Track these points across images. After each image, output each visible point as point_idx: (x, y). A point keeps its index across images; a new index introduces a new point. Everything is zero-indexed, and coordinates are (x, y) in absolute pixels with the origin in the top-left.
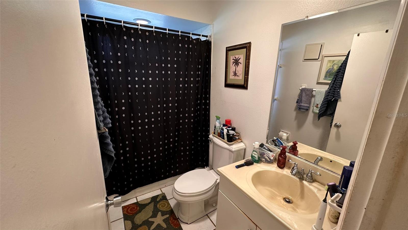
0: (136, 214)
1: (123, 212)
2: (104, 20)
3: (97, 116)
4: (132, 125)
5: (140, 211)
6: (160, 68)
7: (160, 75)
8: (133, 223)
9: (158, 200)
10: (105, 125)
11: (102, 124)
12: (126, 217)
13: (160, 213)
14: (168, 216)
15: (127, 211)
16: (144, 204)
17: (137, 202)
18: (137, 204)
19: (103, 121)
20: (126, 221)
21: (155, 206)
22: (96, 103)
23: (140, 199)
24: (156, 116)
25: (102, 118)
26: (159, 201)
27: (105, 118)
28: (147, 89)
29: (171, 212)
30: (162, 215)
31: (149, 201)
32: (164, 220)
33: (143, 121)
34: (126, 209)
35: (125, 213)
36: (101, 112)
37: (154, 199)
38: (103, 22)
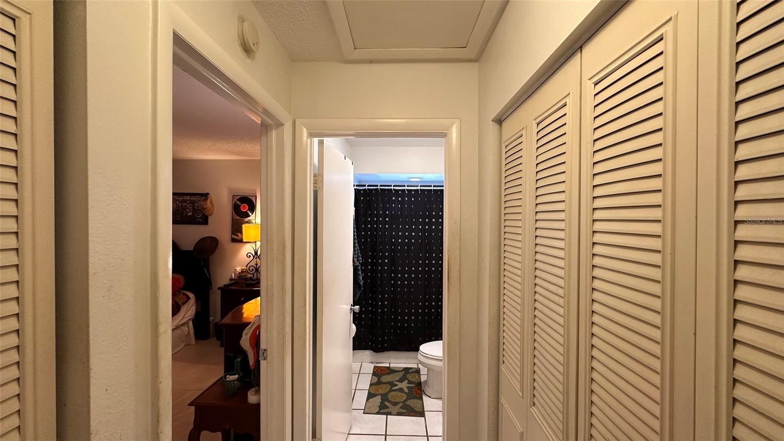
0: (384, 375)
1: (373, 370)
2: (379, 187)
3: (354, 254)
4: (392, 279)
5: (389, 374)
6: (424, 224)
7: (424, 230)
8: (379, 379)
9: (410, 371)
10: (358, 260)
11: (356, 259)
12: (374, 374)
13: (407, 381)
14: (414, 385)
15: (377, 370)
16: (394, 370)
17: (389, 367)
18: (388, 368)
19: (357, 258)
20: (373, 376)
21: (405, 375)
22: (354, 247)
23: (392, 365)
24: (417, 272)
25: (356, 256)
26: (411, 373)
27: (358, 257)
28: (409, 244)
29: (419, 384)
30: (408, 383)
31: (401, 369)
32: (407, 387)
33: (403, 276)
34: (376, 369)
35: (375, 370)
36: (357, 253)
37: (406, 370)
38: (378, 189)
